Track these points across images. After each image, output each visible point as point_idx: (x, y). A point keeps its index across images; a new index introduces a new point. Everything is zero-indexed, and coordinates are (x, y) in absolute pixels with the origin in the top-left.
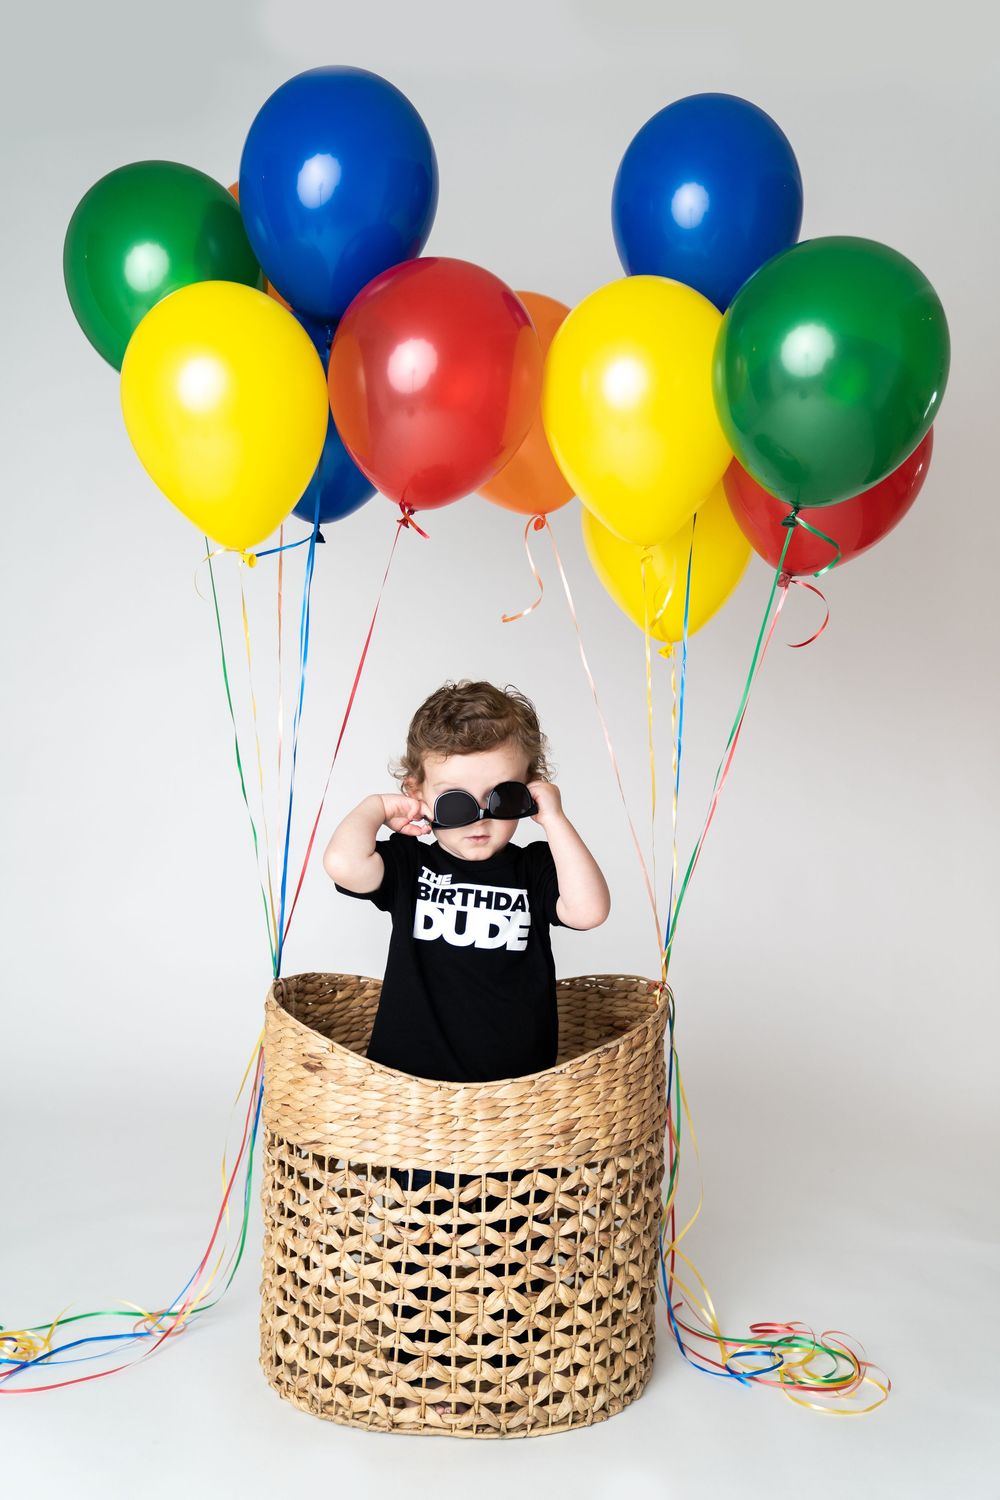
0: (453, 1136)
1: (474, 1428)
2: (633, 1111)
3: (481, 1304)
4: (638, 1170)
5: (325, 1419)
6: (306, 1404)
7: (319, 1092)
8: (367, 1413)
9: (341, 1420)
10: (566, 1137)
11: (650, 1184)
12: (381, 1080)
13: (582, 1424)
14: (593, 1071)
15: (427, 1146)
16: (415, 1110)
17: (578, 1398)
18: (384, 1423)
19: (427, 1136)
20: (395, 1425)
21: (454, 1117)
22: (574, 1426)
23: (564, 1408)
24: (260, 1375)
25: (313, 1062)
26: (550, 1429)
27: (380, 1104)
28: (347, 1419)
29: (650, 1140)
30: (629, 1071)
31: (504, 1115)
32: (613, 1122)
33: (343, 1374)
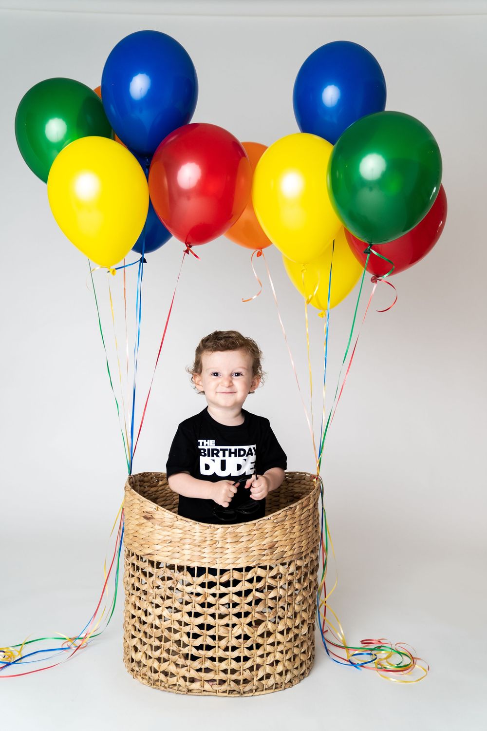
0: (216, 551)
1: (228, 692)
2: (303, 538)
3: (230, 632)
4: (306, 566)
5: (155, 688)
6: (146, 681)
7: (151, 530)
8: (175, 685)
9: (163, 688)
10: (272, 550)
11: (312, 573)
12: (181, 523)
13: (280, 689)
14: (284, 518)
15: (204, 555)
16: (198, 538)
17: (278, 676)
18: (184, 690)
19: (204, 550)
20: (189, 691)
21: (217, 541)
22: (276, 690)
23: (271, 681)
24: (123, 667)
25: (148, 515)
26: (264, 692)
27: (181, 535)
28: (166, 688)
29: (312, 552)
30: (302, 518)
31: (241, 540)
32: (294, 543)
33: (164, 666)
